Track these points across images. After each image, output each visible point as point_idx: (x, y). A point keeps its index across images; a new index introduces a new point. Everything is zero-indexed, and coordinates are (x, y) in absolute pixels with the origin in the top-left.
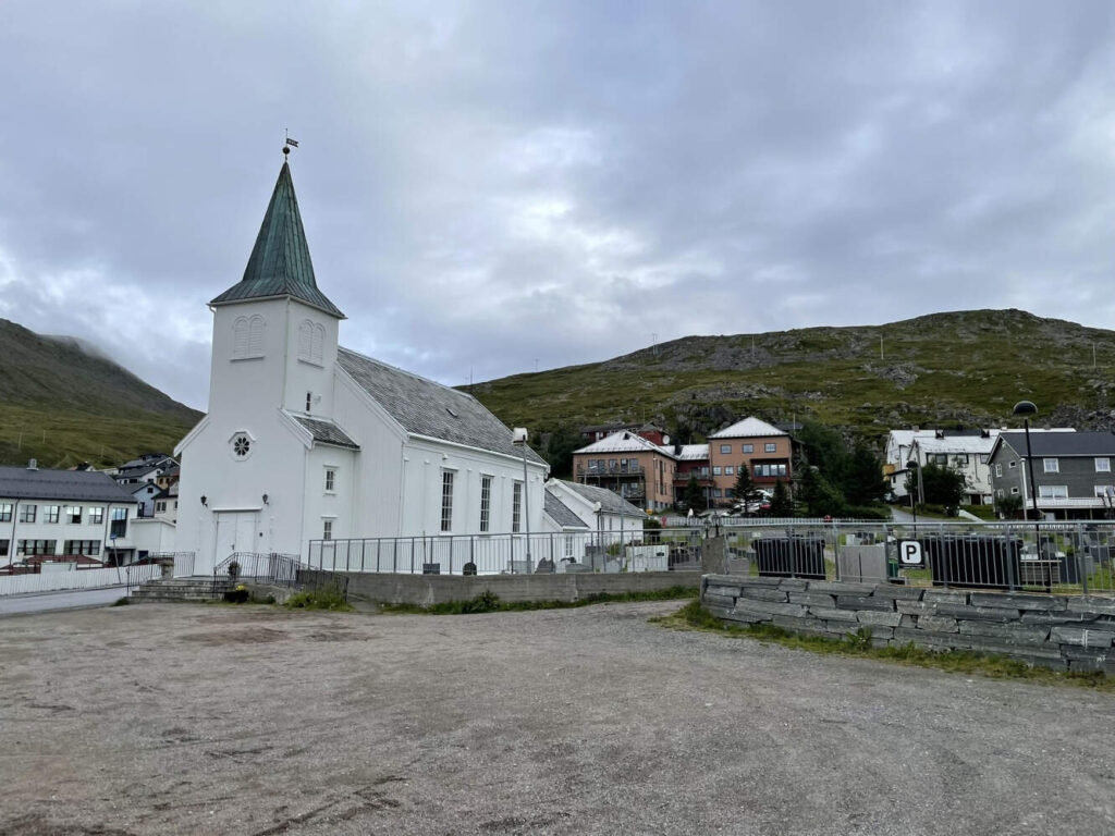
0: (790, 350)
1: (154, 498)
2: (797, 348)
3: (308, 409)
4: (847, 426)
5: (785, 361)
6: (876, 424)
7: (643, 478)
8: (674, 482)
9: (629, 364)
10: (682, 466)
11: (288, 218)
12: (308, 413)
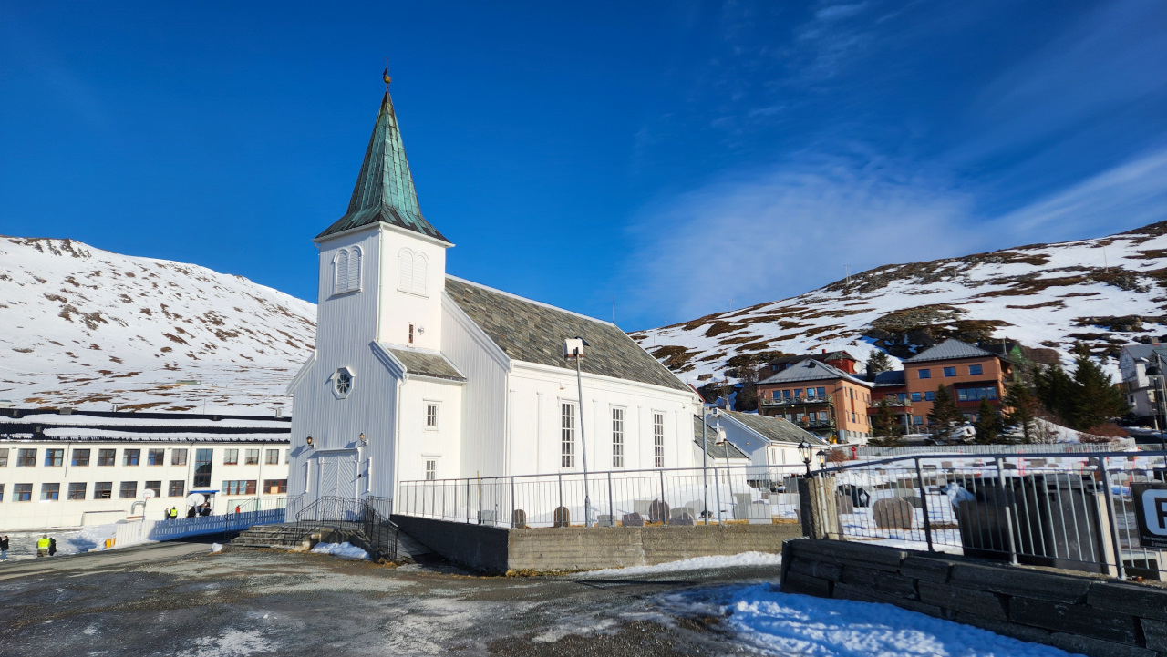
3: (411, 341)
8: (868, 410)
12: (411, 345)
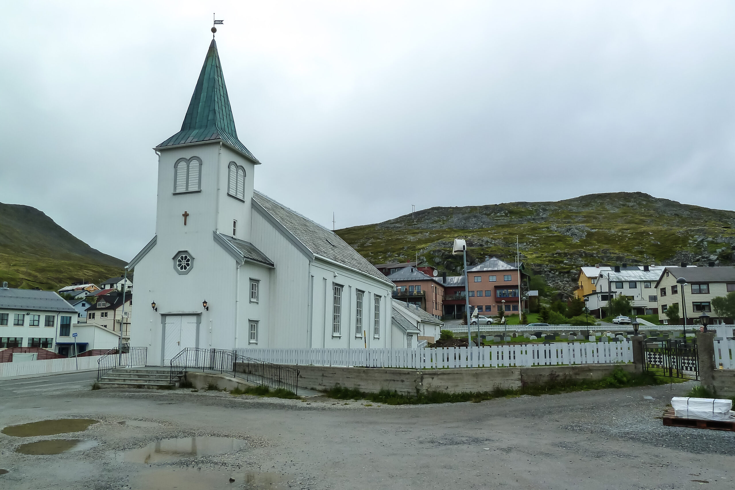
0: (502, 216)
1: (87, 310)
2: (506, 215)
3: (234, 233)
4: (547, 265)
5: (499, 224)
6: (566, 264)
7: (425, 298)
8: (443, 301)
9: (397, 225)
10: (448, 290)
11: (217, 81)
12: (234, 237)
